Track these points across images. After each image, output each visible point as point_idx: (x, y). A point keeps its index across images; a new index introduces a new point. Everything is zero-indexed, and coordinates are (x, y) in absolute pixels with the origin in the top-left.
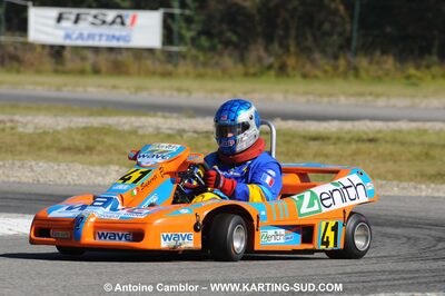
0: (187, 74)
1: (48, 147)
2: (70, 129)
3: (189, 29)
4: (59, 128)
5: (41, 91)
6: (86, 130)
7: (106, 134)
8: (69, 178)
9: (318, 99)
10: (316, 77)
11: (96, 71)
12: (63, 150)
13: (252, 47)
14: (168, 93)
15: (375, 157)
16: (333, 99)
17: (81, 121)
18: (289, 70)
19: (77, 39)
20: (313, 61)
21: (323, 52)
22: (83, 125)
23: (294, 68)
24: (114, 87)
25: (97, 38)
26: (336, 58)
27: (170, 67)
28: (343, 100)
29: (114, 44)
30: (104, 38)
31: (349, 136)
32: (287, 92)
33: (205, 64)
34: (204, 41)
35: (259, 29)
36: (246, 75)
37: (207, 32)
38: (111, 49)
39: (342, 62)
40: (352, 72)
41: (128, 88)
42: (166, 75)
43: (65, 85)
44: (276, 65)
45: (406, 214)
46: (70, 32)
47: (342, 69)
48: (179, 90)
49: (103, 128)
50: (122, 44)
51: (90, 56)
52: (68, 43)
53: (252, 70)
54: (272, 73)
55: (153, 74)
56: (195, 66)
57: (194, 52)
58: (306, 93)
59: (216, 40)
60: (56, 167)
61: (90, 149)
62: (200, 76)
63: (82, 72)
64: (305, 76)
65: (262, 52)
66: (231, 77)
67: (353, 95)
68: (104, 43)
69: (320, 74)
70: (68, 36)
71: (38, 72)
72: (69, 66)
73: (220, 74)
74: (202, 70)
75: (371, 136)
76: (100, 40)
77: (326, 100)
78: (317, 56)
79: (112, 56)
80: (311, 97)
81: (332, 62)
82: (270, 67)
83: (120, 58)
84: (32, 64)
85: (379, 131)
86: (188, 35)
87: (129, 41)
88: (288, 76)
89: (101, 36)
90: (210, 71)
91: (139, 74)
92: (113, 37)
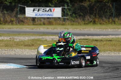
0: (69, 24)
1: (22, 45)
2: (29, 40)
3: (69, 12)
4: (26, 40)
5: (28, 30)
6: (33, 40)
7: (38, 41)
8: (25, 53)
9: (103, 30)
10: (104, 24)
11: (44, 24)
12: (25, 46)
13: (86, 16)
14: (62, 29)
15: (110, 45)
16: (107, 30)
17: (32, 38)
18: (96, 22)
19: (39, 15)
20: (103, 20)
21: (106, 17)
22: (33, 39)
23: (97, 22)
24: (48, 28)
25: (44, 15)
26: (109, 19)
27: (64, 22)
28: (109, 30)
29: (49, 16)
30: (46, 15)
31: (104, 40)
32: (94, 28)
33: (74, 21)
34: (74, 15)
35: (89, 11)
36: (85, 24)
37: (74, 13)
38: (48, 18)
39: (111, 20)
40: (113, 22)
41: (51, 29)
42: (63, 25)
43: (35, 28)
44: (93, 21)
45: (111, 60)
46: (37, 14)
47: (110, 22)
48: (65, 28)
49: (38, 39)
50: (51, 17)
51: (43, 20)
52: (36, 16)
53: (86, 23)
54: (92, 23)
55: (59, 24)
56: (71, 22)
57: (71, 18)
58: (100, 28)
59: (77, 15)
60: (22, 50)
61: (33, 45)
62: (73, 25)
63: (40, 24)
64: (100, 24)
65: (89, 18)
66: (80, 24)
67: (112, 29)
68: (46, 16)
69: (105, 23)
70: (36, 15)
71: (29, 25)
72: (37, 23)
73: (77, 24)
74: (73, 23)
75: (110, 39)
76: (45, 16)
77: (105, 30)
78: (104, 18)
79: (48, 20)
80: (101, 29)
81: (108, 20)
82: (91, 22)
83: (50, 20)
84: (27, 23)
85: (113, 38)
86: (69, 13)
87: (53, 16)
88: (96, 24)
89: (45, 14)
90: (75, 23)
91: (56, 25)
92: (49, 15)
